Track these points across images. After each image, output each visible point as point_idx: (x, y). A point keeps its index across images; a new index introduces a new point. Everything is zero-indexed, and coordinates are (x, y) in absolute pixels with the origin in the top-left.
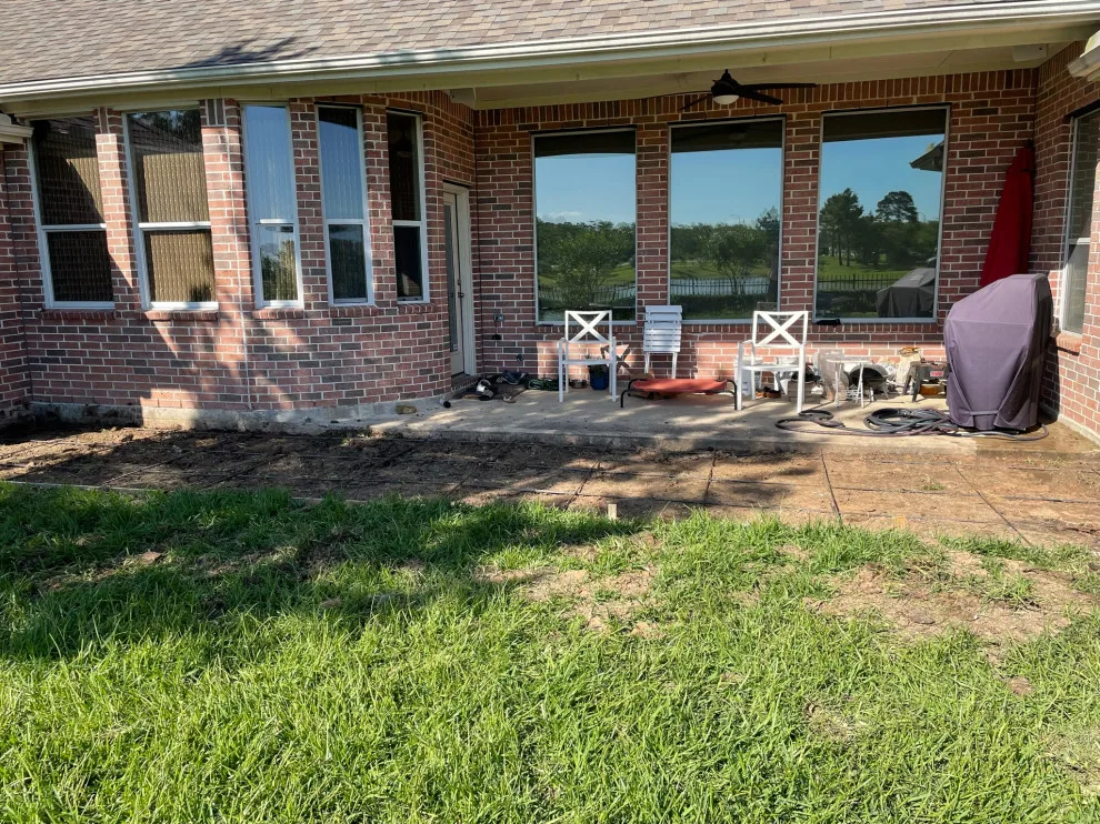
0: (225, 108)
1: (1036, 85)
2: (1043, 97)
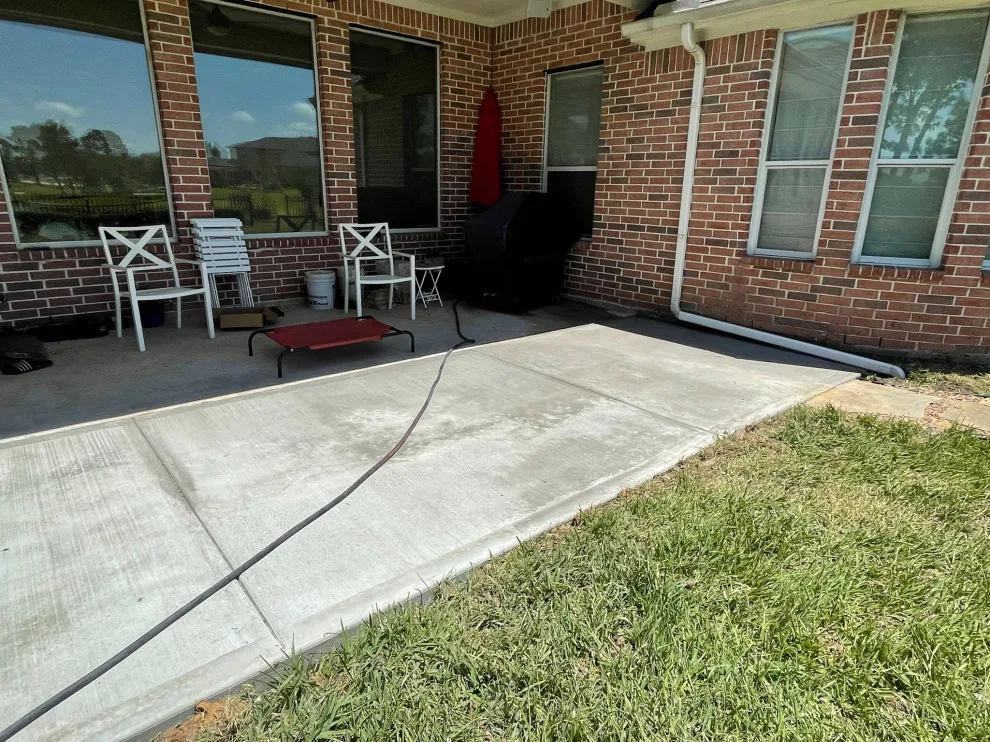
1: (493, 41)
2: (503, 54)
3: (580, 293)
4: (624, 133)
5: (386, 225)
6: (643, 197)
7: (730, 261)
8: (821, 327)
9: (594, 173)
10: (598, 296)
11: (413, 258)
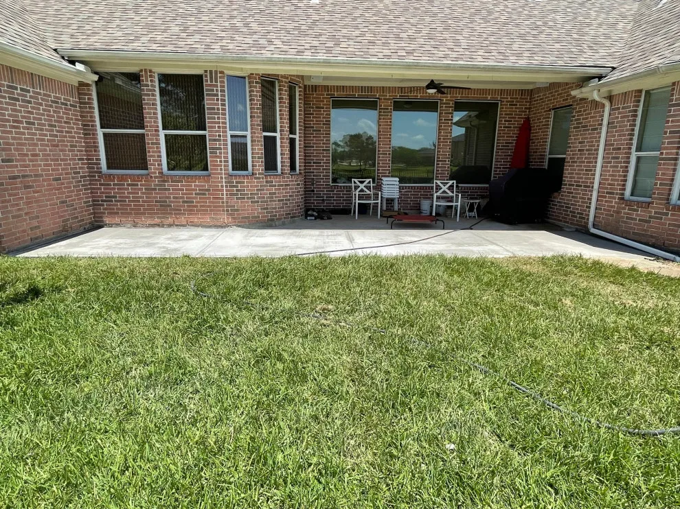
0: (219, 75)
1: (531, 96)
2: (535, 101)
3: (555, 219)
4: (578, 139)
5: (455, 181)
6: (583, 170)
7: (616, 203)
8: (652, 237)
9: (565, 158)
10: (561, 221)
11: (460, 195)
